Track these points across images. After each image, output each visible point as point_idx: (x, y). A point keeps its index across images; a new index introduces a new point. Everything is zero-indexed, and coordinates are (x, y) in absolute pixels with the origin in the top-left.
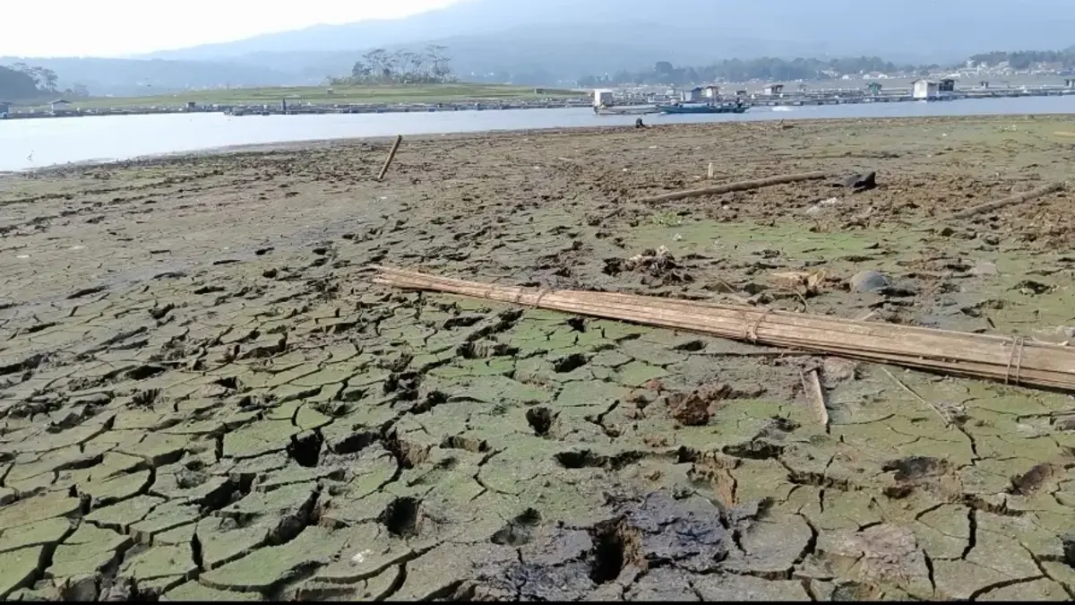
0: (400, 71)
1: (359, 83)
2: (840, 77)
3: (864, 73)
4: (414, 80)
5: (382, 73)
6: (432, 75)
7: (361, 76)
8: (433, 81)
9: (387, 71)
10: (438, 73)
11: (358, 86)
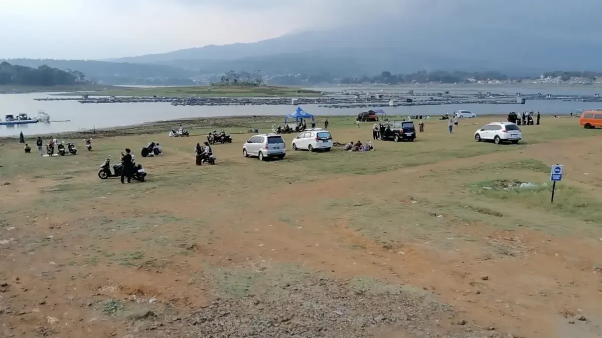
0: (241, 80)
1: (223, 85)
2: (477, 82)
3: (489, 80)
4: (247, 85)
5: (233, 81)
6: (255, 83)
7: (224, 82)
8: (255, 85)
9: (236, 81)
10: (258, 81)
11: (223, 87)
